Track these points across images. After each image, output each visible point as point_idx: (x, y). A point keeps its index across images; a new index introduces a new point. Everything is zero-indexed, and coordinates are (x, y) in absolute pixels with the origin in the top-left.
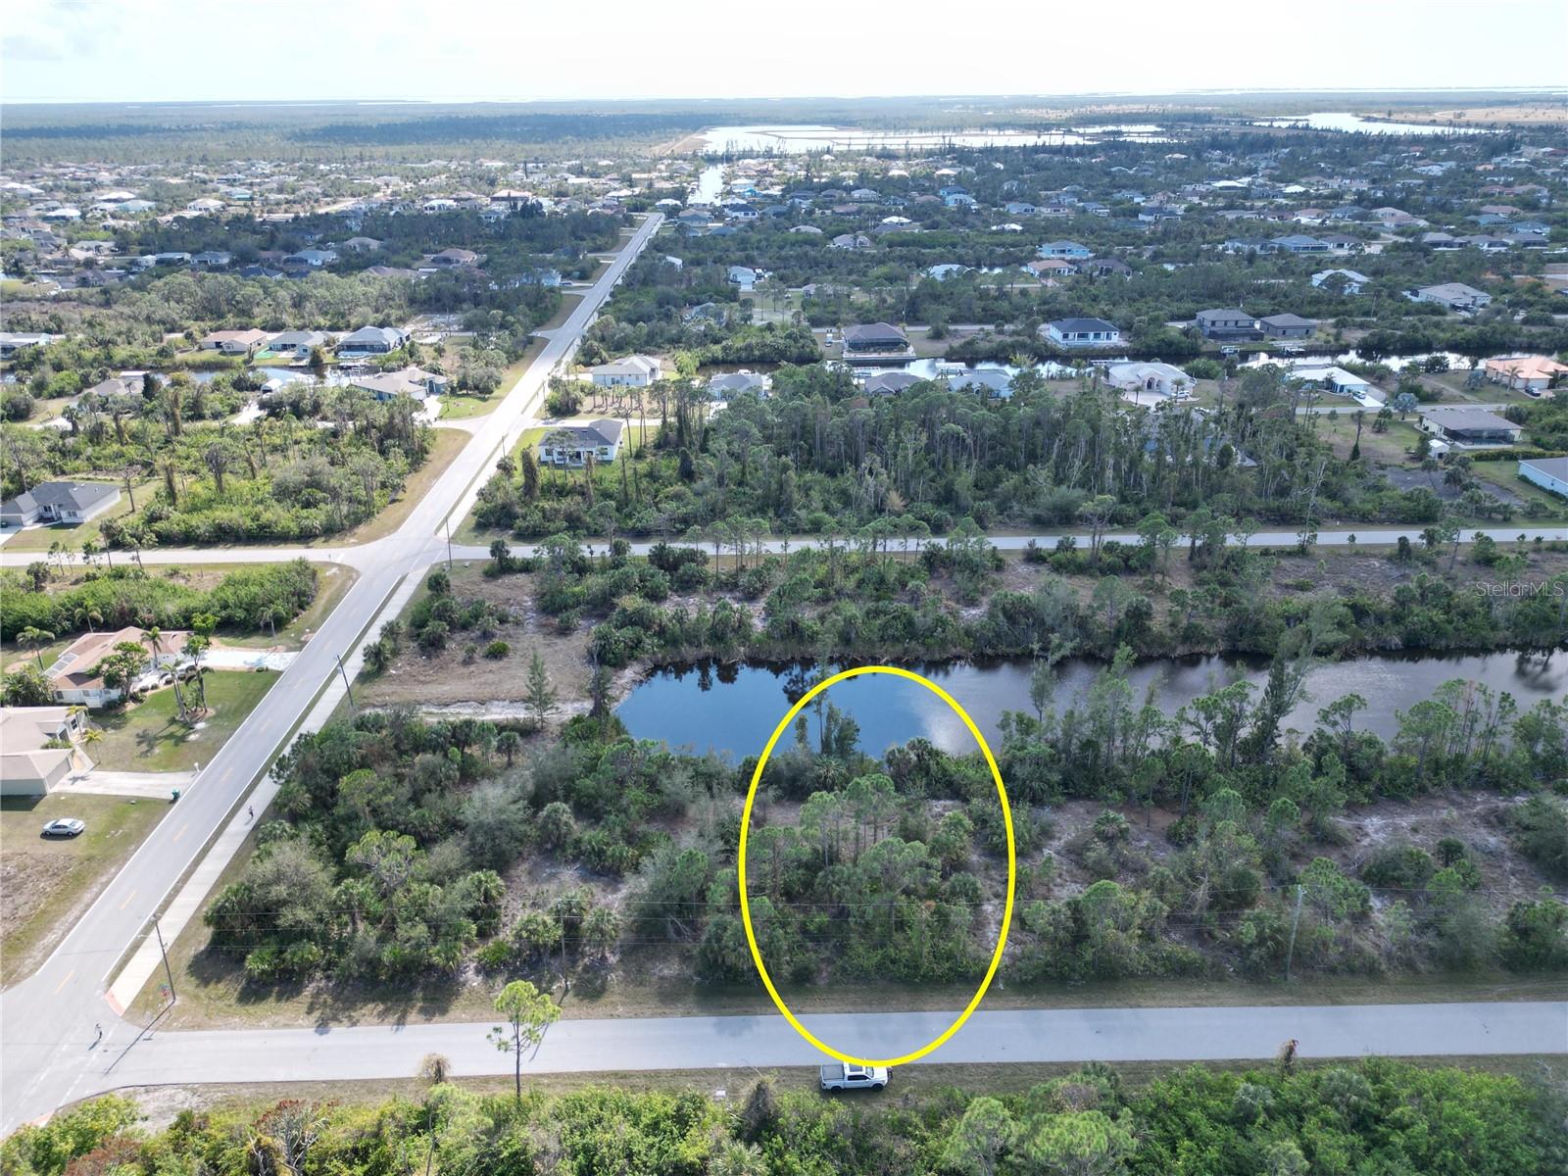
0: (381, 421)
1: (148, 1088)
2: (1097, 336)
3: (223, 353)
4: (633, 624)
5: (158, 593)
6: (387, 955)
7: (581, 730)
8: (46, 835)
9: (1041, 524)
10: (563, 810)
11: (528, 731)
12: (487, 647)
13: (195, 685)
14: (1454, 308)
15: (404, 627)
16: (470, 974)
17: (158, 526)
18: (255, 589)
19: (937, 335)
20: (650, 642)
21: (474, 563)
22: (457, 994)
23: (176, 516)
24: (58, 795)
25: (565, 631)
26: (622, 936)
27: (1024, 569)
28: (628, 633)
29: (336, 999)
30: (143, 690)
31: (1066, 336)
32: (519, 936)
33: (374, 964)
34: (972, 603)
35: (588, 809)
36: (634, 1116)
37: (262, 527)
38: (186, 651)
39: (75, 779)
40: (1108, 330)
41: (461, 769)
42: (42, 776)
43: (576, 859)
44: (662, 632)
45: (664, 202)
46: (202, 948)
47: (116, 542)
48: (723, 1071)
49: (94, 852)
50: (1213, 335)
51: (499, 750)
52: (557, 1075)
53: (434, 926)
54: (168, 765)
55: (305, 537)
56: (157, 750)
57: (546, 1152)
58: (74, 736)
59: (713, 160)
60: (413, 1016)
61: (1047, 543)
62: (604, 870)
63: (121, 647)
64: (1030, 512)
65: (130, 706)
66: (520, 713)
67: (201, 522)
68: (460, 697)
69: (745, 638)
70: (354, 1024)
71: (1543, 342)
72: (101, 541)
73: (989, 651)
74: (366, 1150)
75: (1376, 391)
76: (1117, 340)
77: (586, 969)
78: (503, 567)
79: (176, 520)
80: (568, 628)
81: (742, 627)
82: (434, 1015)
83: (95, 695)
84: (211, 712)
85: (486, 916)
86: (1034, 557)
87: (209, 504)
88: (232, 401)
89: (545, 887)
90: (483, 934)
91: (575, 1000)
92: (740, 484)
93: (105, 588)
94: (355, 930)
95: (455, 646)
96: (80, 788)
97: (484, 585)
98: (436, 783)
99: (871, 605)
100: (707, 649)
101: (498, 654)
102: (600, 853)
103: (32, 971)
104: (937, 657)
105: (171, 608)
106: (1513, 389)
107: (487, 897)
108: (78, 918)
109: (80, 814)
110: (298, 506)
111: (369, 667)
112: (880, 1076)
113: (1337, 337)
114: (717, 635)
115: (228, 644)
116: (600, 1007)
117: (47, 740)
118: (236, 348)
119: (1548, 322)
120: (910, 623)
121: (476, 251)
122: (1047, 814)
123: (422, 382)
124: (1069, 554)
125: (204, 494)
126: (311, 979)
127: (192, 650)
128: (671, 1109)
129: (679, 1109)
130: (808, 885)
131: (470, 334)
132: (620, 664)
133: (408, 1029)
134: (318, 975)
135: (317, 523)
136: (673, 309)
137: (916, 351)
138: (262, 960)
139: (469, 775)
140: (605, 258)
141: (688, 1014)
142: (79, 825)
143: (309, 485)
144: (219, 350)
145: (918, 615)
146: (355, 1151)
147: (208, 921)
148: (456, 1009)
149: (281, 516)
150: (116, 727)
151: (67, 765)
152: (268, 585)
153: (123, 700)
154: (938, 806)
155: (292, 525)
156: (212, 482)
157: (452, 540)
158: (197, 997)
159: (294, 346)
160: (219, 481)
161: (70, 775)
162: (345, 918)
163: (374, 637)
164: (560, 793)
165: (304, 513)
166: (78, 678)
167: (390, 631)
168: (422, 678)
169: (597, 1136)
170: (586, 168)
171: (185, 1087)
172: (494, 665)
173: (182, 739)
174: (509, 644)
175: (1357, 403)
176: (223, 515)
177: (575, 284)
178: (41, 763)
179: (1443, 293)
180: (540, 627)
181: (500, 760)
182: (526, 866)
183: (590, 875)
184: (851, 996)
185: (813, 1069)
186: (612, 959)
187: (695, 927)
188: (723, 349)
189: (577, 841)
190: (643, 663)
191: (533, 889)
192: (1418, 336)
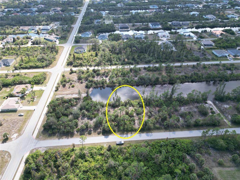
0: (51, 46)
1: (40, 148)
2: (157, 26)
3: (23, 31)
4: (91, 82)
5: (25, 78)
7: (86, 98)
8: (19, 116)
9: (146, 63)
10: (85, 111)
11: (79, 99)
12: (71, 86)
13: (34, 93)
14: (210, 19)
15: (60, 83)
16: (75, 132)
17: (22, 66)
18: (39, 78)
19: (133, 26)
20: (93, 84)
21: (68, 71)
22: (74, 135)
23: (24, 64)
24: (19, 110)
25: (82, 83)
26: (93, 127)
27: (143, 71)
28: (90, 84)
29: (60, 136)
30: (26, 94)
31: (152, 26)
32: (81, 128)
33: (64, 132)
34: (136, 77)
35: (88, 110)
36: (96, 149)
37: (37, 66)
38: (31, 88)
39: (21, 108)
40: (159, 25)
41: (71, 105)
42: (17, 108)
43: (86, 117)
44: (95, 83)
46: (43, 130)
47: (16, 69)
48: (105, 142)
49: (26, 118)
50: (174, 25)
52: (87, 144)
53: (71, 127)
54: (33, 105)
55: (43, 67)
56: (30, 103)
57: (87, 153)
58: (19, 101)
60: (69, 138)
61: (146, 66)
62: (90, 118)
63: (23, 89)
65: (25, 96)
66: (77, 96)
67: (28, 65)
68: (69, 94)
69: (106, 83)
70: (63, 139)
71: (222, 26)
72: (14, 69)
73: (138, 84)
74: (67, 154)
75: (196, 36)
76: (160, 27)
77: (89, 131)
78: (72, 72)
79: (24, 65)
82: (72, 137)
83: (20, 95)
84: (36, 97)
85: (76, 125)
86: (145, 68)
87: (28, 62)
88: (27, 41)
89: (83, 121)
90: (76, 127)
91: (88, 135)
92: (104, 57)
93: (17, 77)
94: (61, 127)
95: (67, 85)
96: (22, 109)
97: (70, 75)
98: (68, 108)
99: (123, 78)
100: (101, 85)
101: (73, 87)
102: (89, 116)
103: (23, 134)
105: (27, 81)
106: (215, 36)
107: (76, 123)
108: (26, 127)
109: (23, 112)
110: (41, 62)
111: (56, 89)
112: (123, 142)
113: (192, 25)
114: (102, 83)
115: (36, 86)
116: (91, 136)
117: (16, 103)
118: (25, 30)
119: (223, 22)
120: (128, 81)
121: (60, 7)
123: (56, 37)
124: (149, 68)
125: (27, 60)
126: (57, 133)
127: (32, 88)
128: (100, 148)
129: (101, 148)
131: (61, 26)
132: (90, 88)
133: (69, 139)
135: (44, 65)
136: (93, 21)
137: (130, 29)
138: (51, 132)
140: (81, 8)
141: (101, 136)
142: (23, 114)
143: (42, 59)
144: (22, 30)
145: (129, 79)
146: (66, 154)
147: (43, 127)
148: (74, 137)
149: (39, 64)
150: (24, 100)
151: (19, 106)
152: (40, 77)
153: (24, 96)
154: (131, 108)
155: (41, 65)
156: (28, 57)
157: (64, 67)
158: (43, 136)
159: (34, 29)
160: (29, 58)
161: (20, 107)
162: (59, 126)
163: (56, 85)
164: (84, 108)
165: (42, 63)
166: (18, 93)
167: (58, 84)
168: (63, 91)
169: (92, 151)
171: (44, 147)
173: (33, 101)
174: (74, 85)
175: (193, 39)
176: (31, 64)
177: (77, 15)
178: (16, 106)
179: (209, 16)
180: (78, 82)
181: (75, 103)
182: (80, 118)
183: (88, 119)
184: (120, 133)
185: (116, 142)
186: (92, 130)
187: (102, 125)
188: (101, 29)
189: (87, 115)
190: (93, 87)
191: (82, 121)
192: (204, 25)
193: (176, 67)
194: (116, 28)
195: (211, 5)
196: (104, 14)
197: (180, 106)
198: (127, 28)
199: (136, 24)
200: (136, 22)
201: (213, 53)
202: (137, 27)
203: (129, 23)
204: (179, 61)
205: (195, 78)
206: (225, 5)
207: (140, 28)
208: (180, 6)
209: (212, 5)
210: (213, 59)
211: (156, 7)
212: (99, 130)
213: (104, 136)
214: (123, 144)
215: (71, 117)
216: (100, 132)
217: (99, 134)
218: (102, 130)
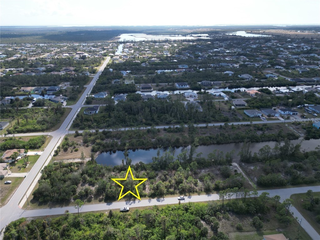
0: (56, 107)
1: (27, 218)
2: (185, 86)
3: (24, 92)
5: (19, 142)
6: (60, 198)
7: (90, 163)
8: (5, 184)
10: (86, 176)
11: (81, 163)
13: (27, 158)
14: (246, 78)
15: (61, 146)
16: (72, 200)
17: (17, 130)
18: (35, 141)
19: (157, 86)
20: (101, 148)
21: (73, 134)
22: (70, 203)
23: (20, 127)
24: (6, 177)
25: (87, 146)
26: (94, 193)
27: (163, 132)
28: (98, 146)
29: (52, 205)
30: (18, 159)
31: (179, 86)
32: (79, 194)
33: (58, 199)
34: (154, 138)
35: (90, 175)
36: (94, 216)
37: (35, 129)
38: (24, 153)
39: (9, 175)
40: (186, 85)
41: (70, 170)
42: (4, 174)
43: (88, 183)
44: (103, 146)
45: (110, 54)
46: (32, 199)
47: (10, 133)
48: (107, 210)
49: (13, 186)
50: (204, 85)
51: (76, 167)
52: (84, 212)
53: (66, 193)
54: (23, 172)
55: (43, 130)
56: (21, 169)
57: (82, 221)
58: (8, 168)
59: (121, 43)
60: (63, 206)
61: (167, 127)
62: (92, 184)
63: (14, 153)
65: (16, 162)
66: (79, 161)
67: (24, 128)
68: (70, 158)
69: (117, 146)
70: (55, 208)
71: (258, 86)
72: (7, 133)
74: (58, 223)
75: (228, 96)
76: (188, 86)
77: (89, 198)
78: (77, 135)
79: (20, 128)
81: (117, 143)
82: (67, 205)
83: (10, 161)
84: (29, 163)
85: (74, 191)
86: (165, 130)
87: (25, 125)
88: (27, 103)
89: (83, 187)
90: (74, 194)
91: (87, 202)
93: (9, 142)
94: (55, 195)
95: (69, 149)
96: (10, 176)
97: (74, 138)
98: (67, 173)
100: (110, 148)
101: (76, 151)
102: (91, 182)
103: (7, 204)
104: (147, 148)
105: (21, 145)
106: (249, 95)
107: (74, 189)
108: (12, 196)
109: (10, 180)
110: (41, 125)
111: (55, 154)
112: (128, 209)
113: (225, 85)
114: (112, 146)
115: (31, 151)
116: (90, 203)
117: (4, 169)
118: (27, 91)
119: (260, 81)
121: (73, 67)
123: (63, 98)
124: (170, 129)
125: (24, 123)
126: (49, 202)
127: (26, 152)
128: (99, 215)
129: (100, 215)
131: (72, 86)
132: (96, 152)
133: (63, 208)
134: (50, 201)
135: (45, 128)
136: (110, 81)
137: (153, 89)
138: (41, 200)
139: (72, 171)
140: (98, 68)
141: (103, 203)
142: (10, 182)
143: (43, 121)
144: (23, 92)
146: (56, 223)
147: (33, 195)
148: (70, 205)
149: (38, 127)
150: (14, 166)
151: (7, 172)
152: (37, 140)
153: (15, 161)
154: (142, 172)
155: (41, 128)
156: (25, 120)
157: (69, 130)
158: (32, 205)
159: (38, 90)
160: (27, 120)
161: (8, 174)
162: (53, 193)
163: (56, 149)
164: (86, 173)
165: (43, 126)
166: (7, 158)
167: (59, 148)
168: (64, 155)
169: (89, 219)
170: (95, 46)
171: (31, 217)
172: (76, 152)
173: (25, 167)
174: (78, 149)
175: (224, 99)
176: (28, 127)
177: (92, 75)
178: (4, 172)
179: (245, 76)
180: (83, 145)
181: (77, 168)
182: (80, 184)
183: (90, 185)
184: (126, 199)
185: (119, 209)
186: (93, 196)
187: (105, 191)
188: (119, 89)
189: (88, 180)
190: (100, 151)
191: (81, 187)
192: (238, 85)
193: (201, 128)
194: (137, 89)
195: (248, 64)
196: (125, 73)
197: (200, 169)
198: (150, 88)
199: (160, 84)
200: (161, 82)
201: (245, 113)
202: (162, 87)
203: (153, 83)
204: (204, 122)
205: (221, 139)
206: (264, 64)
207: (165, 88)
208: (214, 66)
209: (250, 64)
210: (244, 120)
211: (187, 66)
212: (101, 197)
213: (106, 203)
214: (128, 211)
215: (68, 183)
216: (102, 199)
217: (100, 201)
218: (105, 196)
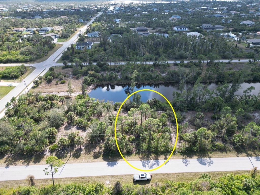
4: (92, 76)
7: (80, 97)
9: (176, 59)
10: (74, 115)
11: (68, 98)
12: (61, 82)
14: (248, 25)
15: (44, 78)
16: (47, 152)
19: (154, 29)
20: (96, 80)
21: (60, 66)
22: (43, 157)
26: (85, 142)
27: (174, 67)
28: (91, 78)
29: (12, 159)
32: (59, 143)
34: (164, 73)
41: (51, 105)
43: (76, 125)
44: (98, 79)
45: (103, 10)
48: (108, 176)
51: (60, 101)
52: (66, 178)
53: (38, 141)
55: (26, 61)
59: (112, 5)
60: (31, 163)
61: (178, 62)
62: (82, 127)
64: (174, 56)
66: (66, 94)
68: (54, 91)
69: (116, 80)
70: (16, 165)
73: (168, 82)
75: (237, 37)
76: (187, 29)
77: (76, 150)
78: (66, 67)
80: (79, 78)
81: (115, 78)
85: (52, 138)
86: (176, 64)
89: (68, 131)
90: (51, 143)
91: (73, 158)
92: (116, 52)
94: (20, 142)
95: (54, 81)
97: (62, 70)
99: (143, 73)
100: (108, 82)
101: (63, 83)
102: (81, 123)
104: (157, 83)
107: (53, 133)
110: (25, 56)
111: (34, 86)
113: (228, 29)
115: (5, 81)
118: (19, 31)
120: (151, 76)
122: (184, 114)
123: (54, 35)
124: (183, 64)
125: (6, 54)
130: (130, 130)
132: (89, 85)
135: (28, 59)
137: (150, 31)
139: (53, 107)
141: (100, 161)
143: (27, 51)
144: (16, 31)
145: (153, 74)
148: (42, 161)
149: (21, 57)
154: (159, 112)
155: (23, 59)
159: (30, 30)
160: (9, 51)
164: (73, 110)
167: (40, 78)
168: (46, 88)
172: (62, 85)
174: (66, 81)
175: (234, 39)
177: (86, 22)
179: (246, 22)
181: (61, 103)
182: (64, 126)
183: (78, 128)
185: (132, 175)
186: (83, 148)
190: (94, 85)
191: (65, 132)
194: (132, 31)
195: (242, 16)
196: (118, 21)
198: (146, 31)
200: (156, 27)
202: (159, 30)
211: (179, 17)
212: (97, 150)
213: (107, 163)
216: (99, 153)
217: (96, 157)
218: (103, 149)
